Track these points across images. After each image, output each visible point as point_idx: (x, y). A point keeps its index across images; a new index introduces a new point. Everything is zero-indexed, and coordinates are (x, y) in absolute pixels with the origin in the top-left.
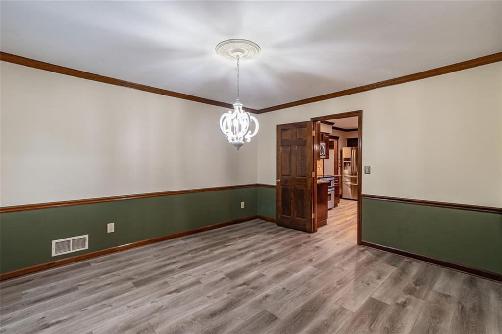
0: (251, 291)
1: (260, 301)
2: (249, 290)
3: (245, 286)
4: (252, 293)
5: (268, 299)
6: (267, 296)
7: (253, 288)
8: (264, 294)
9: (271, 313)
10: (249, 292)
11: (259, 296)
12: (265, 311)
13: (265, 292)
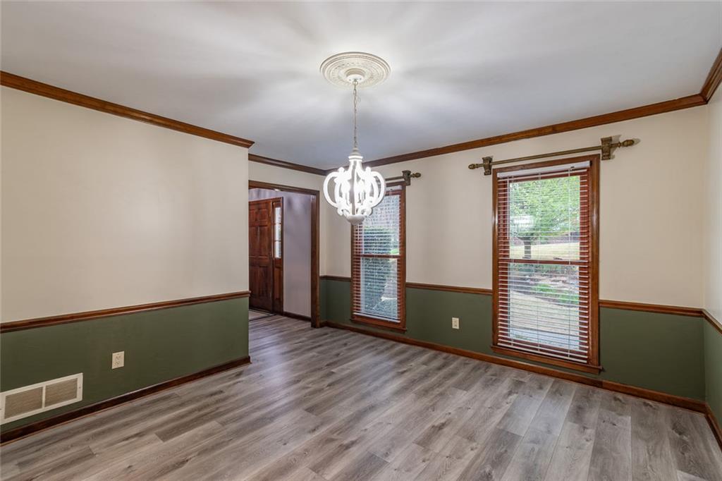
0: (335, 436)
1: (322, 424)
2: (339, 437)
3: (346, 442)
4: (333, 433)
5: (312, 427)
6: (314, 430)
7: (332, 440)
8: (317, 434)
9: (310, 414)
10: (338, 434)
11: (323, 430)
12: (316, 415)
13: (314, 436)
